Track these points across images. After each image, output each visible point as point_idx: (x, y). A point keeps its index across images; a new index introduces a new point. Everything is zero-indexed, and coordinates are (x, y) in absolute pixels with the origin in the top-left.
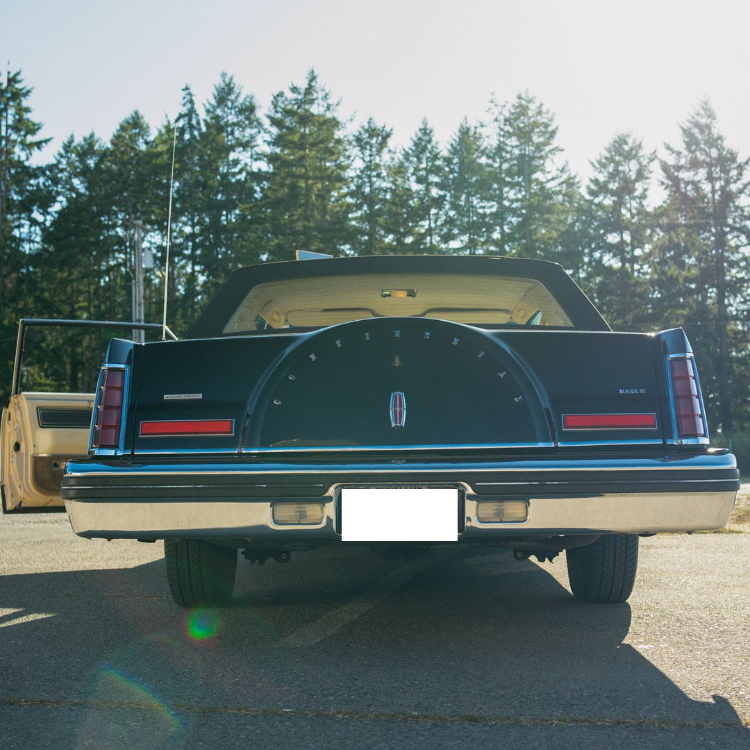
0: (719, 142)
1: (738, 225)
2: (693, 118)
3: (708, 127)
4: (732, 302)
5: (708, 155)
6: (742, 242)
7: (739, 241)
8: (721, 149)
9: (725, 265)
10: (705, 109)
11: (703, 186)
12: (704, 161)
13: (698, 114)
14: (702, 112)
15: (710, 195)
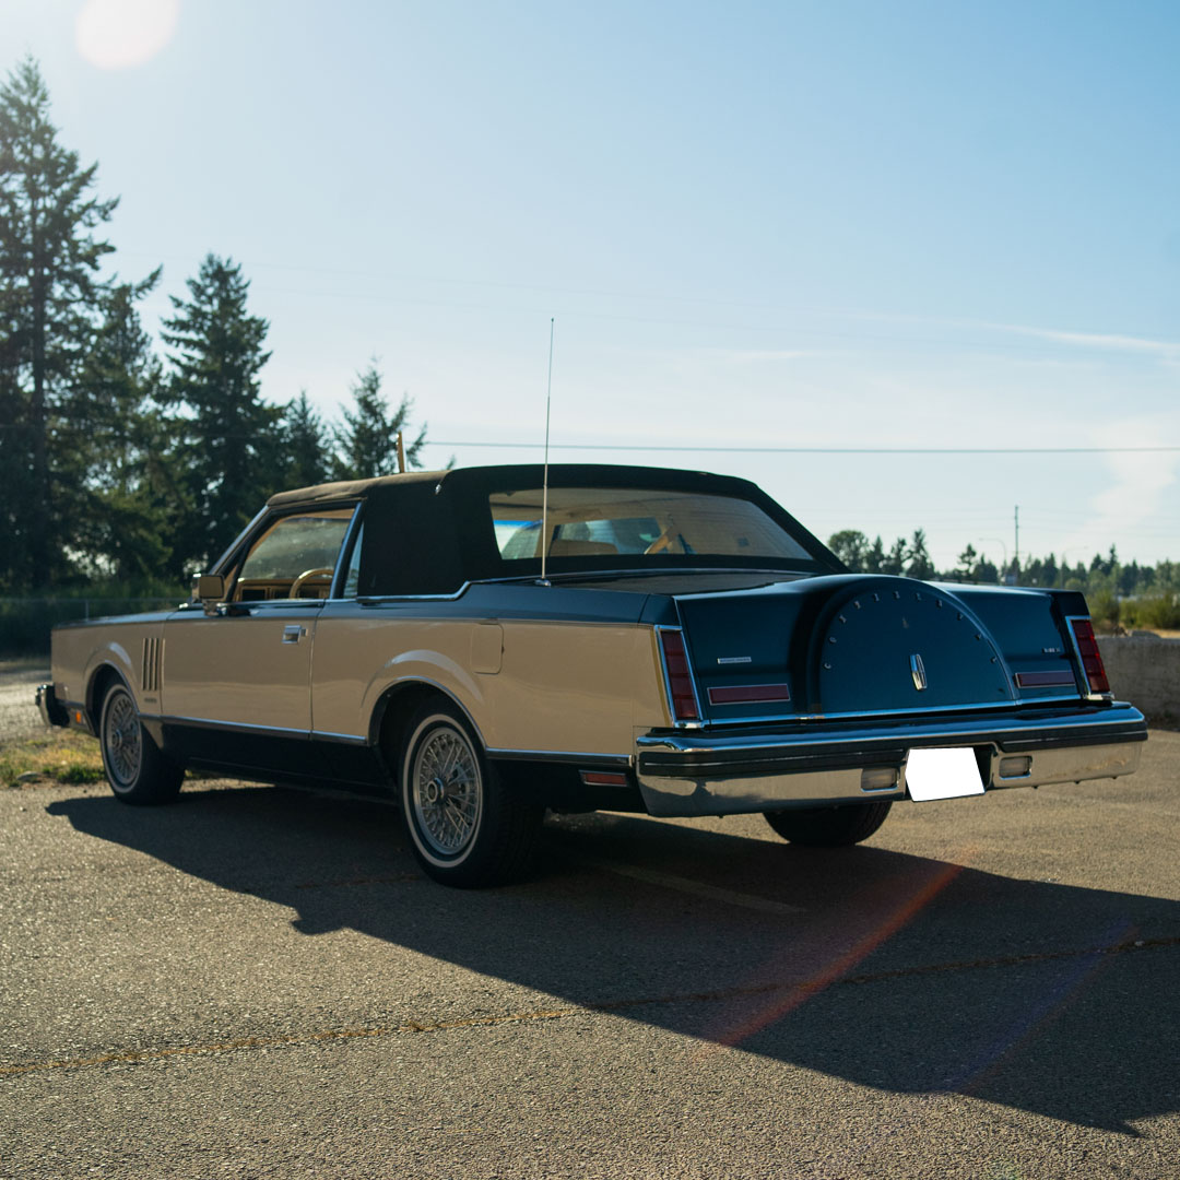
0: (47, 136)
1: (67, 268)
2: (9, 91)
3: (33, 111)
4: (54, 386)
5: (29, 153)
6: (73, 295)
7: (70, 293)
8: (48, 147)
9: (47, 328)
10: (27, 79)
11: (20, 203)
12: (22, 162)
13: (17, 86)
14: (24, 84)
15: (27, 218)
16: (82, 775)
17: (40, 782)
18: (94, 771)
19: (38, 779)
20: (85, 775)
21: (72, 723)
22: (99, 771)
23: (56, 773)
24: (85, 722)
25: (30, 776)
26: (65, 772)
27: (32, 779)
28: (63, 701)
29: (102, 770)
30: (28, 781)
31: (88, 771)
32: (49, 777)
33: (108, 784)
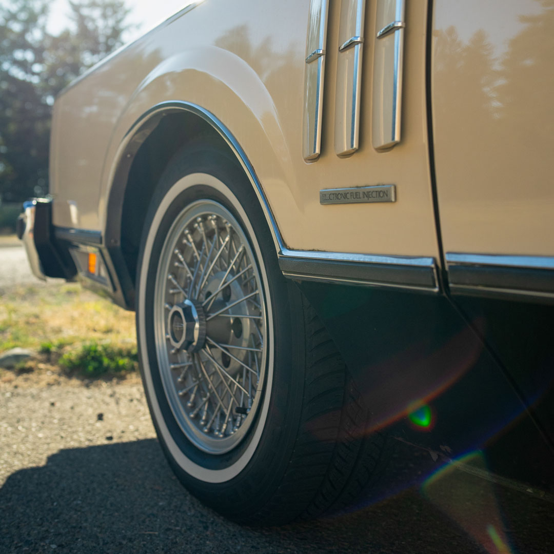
16: (101, 362)
17: (29, 370)
18: (120, 354)
19: (30, 364)
20: (106, 361)
21: (81, 275)
22: (129, 355)
23: (59, 355)
24: (103, 273)
25: (17, 357)
26: (73, 352)
27: (19, 365)
28: (67, 230)
29: (134, 351)
30: (10, 368)
31: (113, 354)
32: (48, 361)
33: (140, 380)
